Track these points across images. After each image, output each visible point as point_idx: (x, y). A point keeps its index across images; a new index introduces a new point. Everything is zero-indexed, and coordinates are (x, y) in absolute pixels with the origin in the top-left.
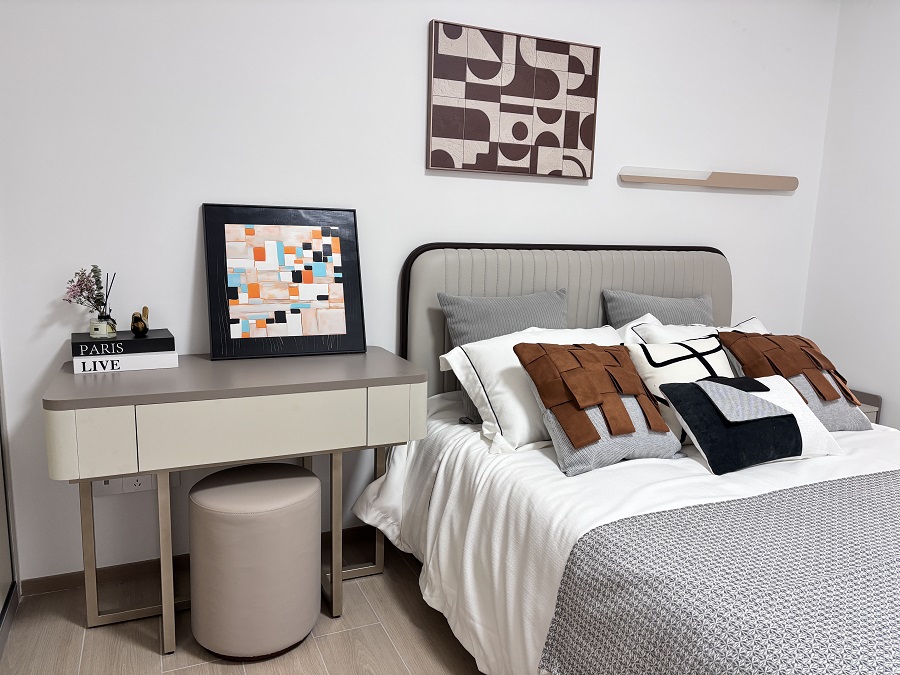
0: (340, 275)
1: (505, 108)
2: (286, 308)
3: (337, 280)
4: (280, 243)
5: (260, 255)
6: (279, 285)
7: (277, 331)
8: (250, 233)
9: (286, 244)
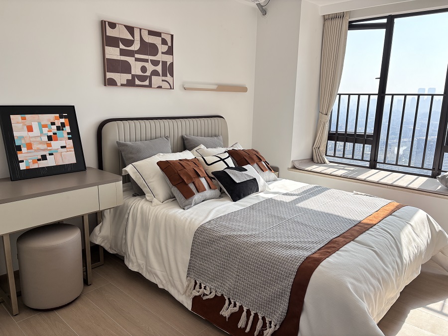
0: (70, 136)
1: (137, 60)
2: (46, 153)
3: (69, 139)
4: (39, 123)
5: (30, 129)
6: (42, 143)
7: (43, 164)
8: (24, 119)
9: (42, 123)
